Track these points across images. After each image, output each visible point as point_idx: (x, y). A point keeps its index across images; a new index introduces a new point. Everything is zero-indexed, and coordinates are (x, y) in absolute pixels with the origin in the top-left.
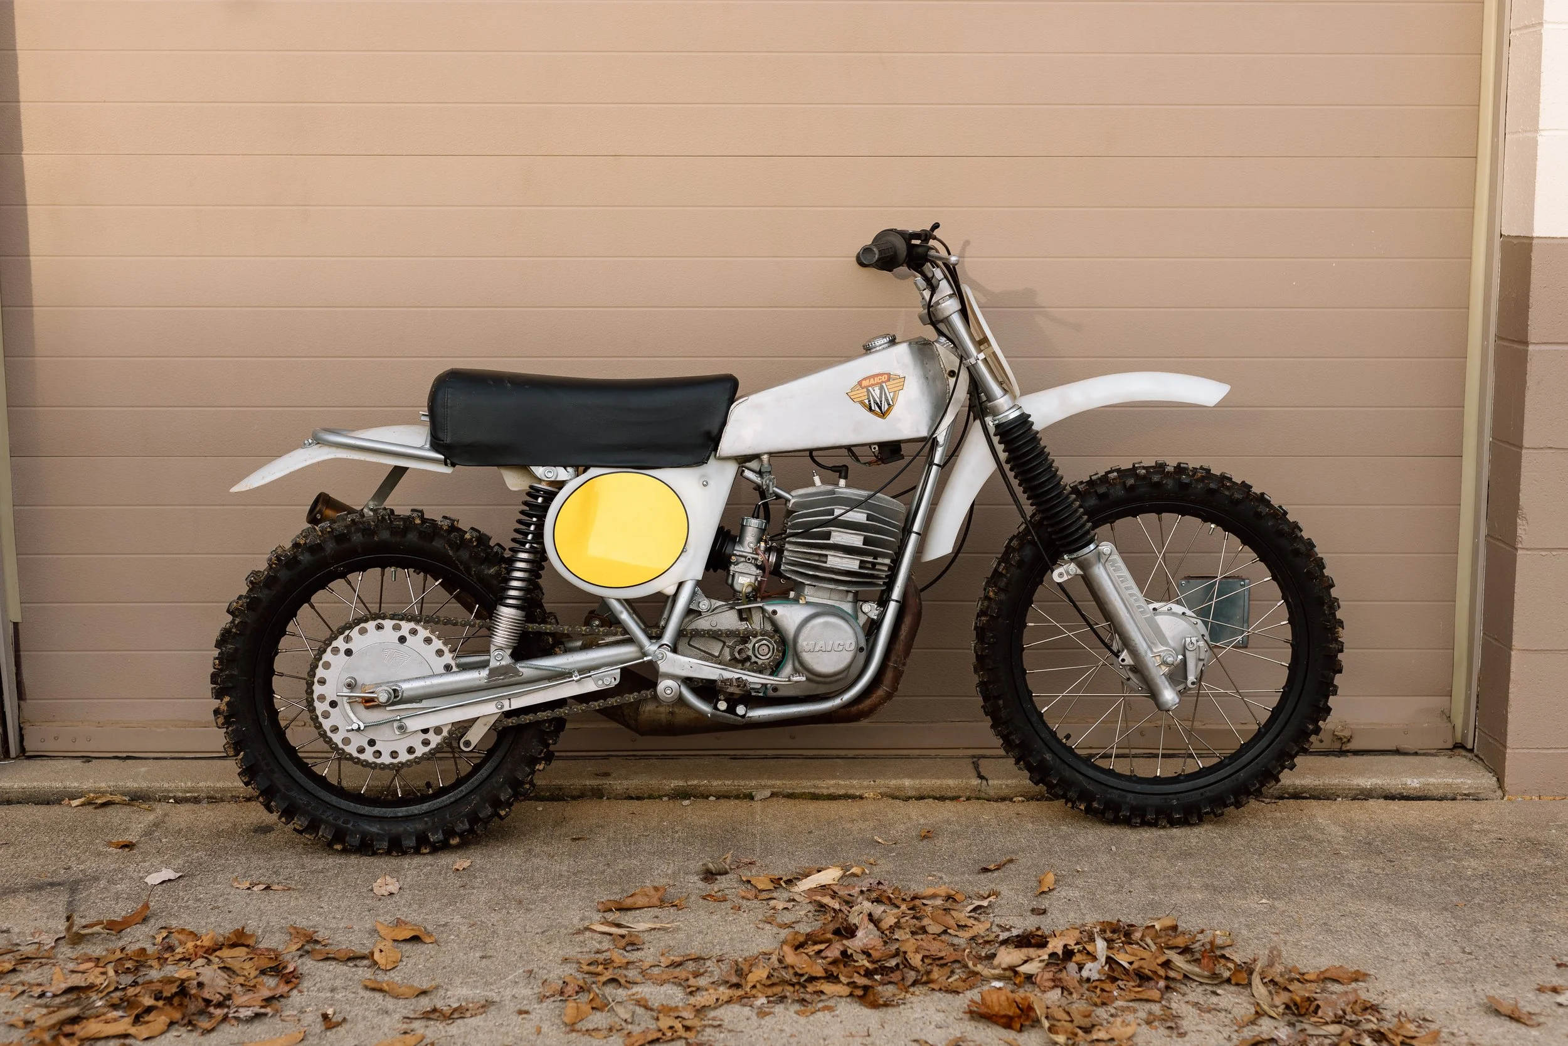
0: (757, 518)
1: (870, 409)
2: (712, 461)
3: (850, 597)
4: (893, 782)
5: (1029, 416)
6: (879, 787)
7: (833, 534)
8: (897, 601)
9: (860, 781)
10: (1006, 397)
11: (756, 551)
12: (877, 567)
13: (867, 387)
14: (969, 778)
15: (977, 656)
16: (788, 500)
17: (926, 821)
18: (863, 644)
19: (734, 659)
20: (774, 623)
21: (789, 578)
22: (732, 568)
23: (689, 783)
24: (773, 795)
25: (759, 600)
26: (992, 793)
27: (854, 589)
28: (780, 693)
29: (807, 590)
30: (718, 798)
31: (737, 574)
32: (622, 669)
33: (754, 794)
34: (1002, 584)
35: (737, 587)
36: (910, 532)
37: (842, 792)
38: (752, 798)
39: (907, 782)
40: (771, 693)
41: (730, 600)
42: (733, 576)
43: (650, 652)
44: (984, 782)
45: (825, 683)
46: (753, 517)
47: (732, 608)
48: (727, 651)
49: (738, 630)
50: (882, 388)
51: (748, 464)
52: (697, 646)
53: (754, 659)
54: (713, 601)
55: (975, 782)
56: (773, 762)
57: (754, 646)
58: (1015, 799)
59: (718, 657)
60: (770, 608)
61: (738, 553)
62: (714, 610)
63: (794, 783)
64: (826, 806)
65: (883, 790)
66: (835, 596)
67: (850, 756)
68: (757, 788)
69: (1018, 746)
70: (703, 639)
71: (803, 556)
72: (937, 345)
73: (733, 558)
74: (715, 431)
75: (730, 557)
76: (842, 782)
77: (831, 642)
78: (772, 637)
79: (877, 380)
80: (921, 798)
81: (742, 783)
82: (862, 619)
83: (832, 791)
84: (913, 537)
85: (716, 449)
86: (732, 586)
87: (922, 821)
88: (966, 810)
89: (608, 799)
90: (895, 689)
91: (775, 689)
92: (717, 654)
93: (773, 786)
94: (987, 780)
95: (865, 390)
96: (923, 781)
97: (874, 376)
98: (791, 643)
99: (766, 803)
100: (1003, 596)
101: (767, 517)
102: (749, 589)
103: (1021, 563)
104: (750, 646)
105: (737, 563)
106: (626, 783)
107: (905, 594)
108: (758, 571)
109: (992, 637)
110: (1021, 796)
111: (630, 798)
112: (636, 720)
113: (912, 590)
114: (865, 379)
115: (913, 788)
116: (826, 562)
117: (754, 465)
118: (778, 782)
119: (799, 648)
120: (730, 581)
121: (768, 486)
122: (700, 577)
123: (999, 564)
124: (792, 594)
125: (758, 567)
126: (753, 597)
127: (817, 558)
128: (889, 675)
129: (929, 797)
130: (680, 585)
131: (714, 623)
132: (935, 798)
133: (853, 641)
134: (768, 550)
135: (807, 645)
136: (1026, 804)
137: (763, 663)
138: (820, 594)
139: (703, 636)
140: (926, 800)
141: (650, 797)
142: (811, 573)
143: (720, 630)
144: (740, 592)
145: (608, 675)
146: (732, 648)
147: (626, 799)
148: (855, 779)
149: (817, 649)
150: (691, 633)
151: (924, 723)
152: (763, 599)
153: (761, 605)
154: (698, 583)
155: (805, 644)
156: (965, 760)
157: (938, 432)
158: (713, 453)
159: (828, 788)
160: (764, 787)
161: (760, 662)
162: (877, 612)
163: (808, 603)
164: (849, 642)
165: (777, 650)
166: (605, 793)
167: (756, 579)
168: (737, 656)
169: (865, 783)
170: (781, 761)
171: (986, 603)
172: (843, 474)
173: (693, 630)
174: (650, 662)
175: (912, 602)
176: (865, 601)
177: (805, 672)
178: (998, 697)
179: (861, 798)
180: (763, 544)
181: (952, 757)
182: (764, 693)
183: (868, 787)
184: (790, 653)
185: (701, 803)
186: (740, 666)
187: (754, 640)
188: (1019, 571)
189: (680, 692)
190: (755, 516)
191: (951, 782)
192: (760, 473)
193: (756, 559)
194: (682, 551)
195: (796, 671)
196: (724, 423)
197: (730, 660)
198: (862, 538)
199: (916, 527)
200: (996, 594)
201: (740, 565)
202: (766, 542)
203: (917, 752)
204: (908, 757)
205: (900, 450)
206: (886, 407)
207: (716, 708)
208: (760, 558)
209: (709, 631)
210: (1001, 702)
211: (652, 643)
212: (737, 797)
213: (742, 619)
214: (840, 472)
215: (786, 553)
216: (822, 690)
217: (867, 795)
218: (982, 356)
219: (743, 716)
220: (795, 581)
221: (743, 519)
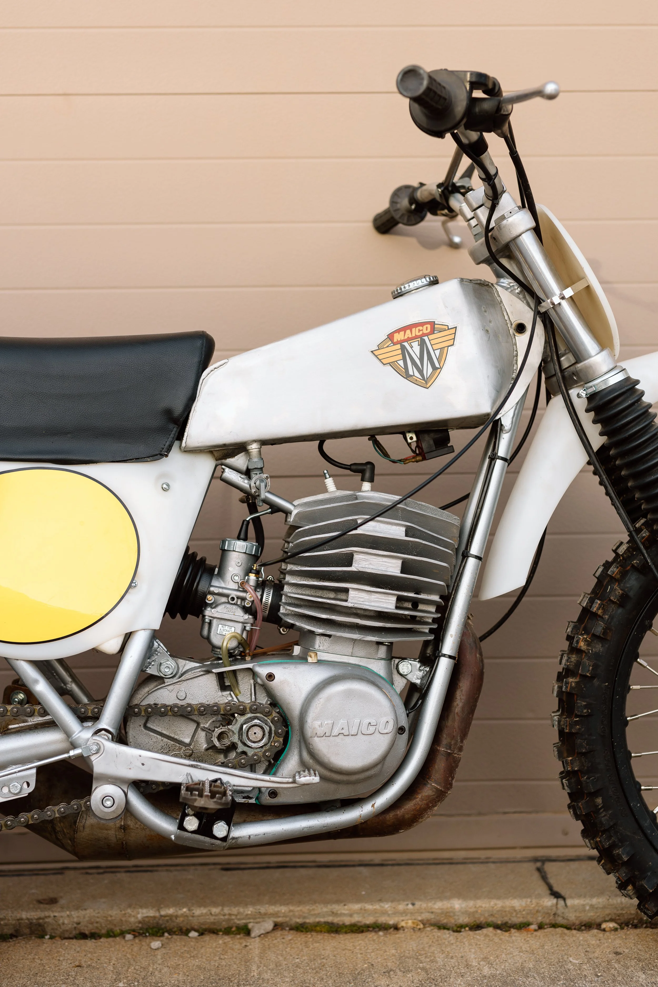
0: (245, 539)
1: (407, 376)
2: (175, 455)
3: (382, 651)
4: (438, 905)
5: (637, 382)
6: (420, 912)
7: (356, 557)
8: (450, 657)
9: (394, 904)
10: (604, 353)
11: (242, 587)
12: (421, 607)
13: (400, 342)
14: (539, 896)
15: (561, 733)
16: (287, 513)
17: (493, 971)
18: (404, 722)
19: (212, 748)
20: (269, 693)
21: (292, 626)
22: (209, 612)
23: (163, 913)
24: (277, 926)
25: (248, 658)
26: (572, 917)
27: (387, 639)
28: (281, 800)
29: (319, 642)
30: (201, 934)
31: (215, 622)
32: (40, 769)
33: (250, 926)
34: (599, 629)
35: (216, 640)
36: (466, 555)
37: (369, 920)
38: (246, 931)
39: (457, 904)
40: (266, 800)
41: (207, 660)
42: (210, 624)
43: (80, 741)
44: (561, 902)
45: (348, 783)
46: (239, 538)
47: (208, 672)
48: (202, 736)
49: (216, 705)
50: (422, 344)
51: (230, 461)
52: (159, 730)
53: (241, 748)
54: (181, 662)
55: (549, 902)
56: (277, 874)
57: (241, 728)
58: (604, 926)
59: (189, 745)
60: (263, 671)
61: (216, 590)
62: (182, 675)
63: (305, 909)
64: (350, 946)
65: (426, 916)
66: (360, 650)
67: (377, 861)
68: (253, 917)
69: (625, 864)
70: (166, 719)
71: (312, 592)
72: (499, 289)
73: (209, 597)
74: (178, 409)
75: (204, 596)
76: (369, 907)
77: (357, 721)
78: (267, 714)
79: (416, 332)
80: (477, 927)
81: (235, 910)
82: (400, 684)
83: (356, 919)
84: (471, 563)
85: (180, 436)
86: (208, 638)
87: (486, 971)
88: (543, 946)
89: (52, 938)
90: (448, 785)
91: (273, 793)
92: (187, 740)
93: (276, 915)
94: (564, 899)
95: (398, 346)
96: (479, 903)
97: (410, 327)
98: (295, 722)
99: (267, 942)
100: (598, 647)
101: (260, 539)
102: (233, 644)
103: (624, 599)
104: (234, 727)
105: (214, 605)
106: (76, 915)
107: (461, 647)
108: (247, 616)
109: (586, 707)
110: (611, 920)
111: (83, 936)
112: (73, 839)
113: (469, 641)
114: (398, 331)
115: (465, 913)
116: (346, 601)
117: (239, 461)
118: (283, 909)
119: (309, 732)
120: (205, 632)
121: (258, 489)
122: (157, 627)
123: (591, 601)
124: (297, 650)
125: (246, 610)
126: (240, 655)
127: (332, 595)
128: (440, 765)
129: (488, 925)
130: (128, 637)
131: (182, 695)
132: (497, 927)
133: (390, 718)
134: (261, 585)
135: (321, 726)
136: (621, 933)
137: (255, 754)
138: (338, 648)
139: (163, 715)
140: (485, 931)
141: (110, 934)
142: (324, 616)
143: (189, 705)
144: (220, 648)
145: (17, 779)
146: (209, 732)
147: (75, 937)
148: (387, 901)
149: (336, 732)
150: (146, 710)
151: (469, 815)
152: (254, 657)
153: (250, 666)
154: (155, 635)
155: (317, 723)
156: (525, 865)
157: (502, 412)
158: (177, 443)
159: (351, 915)
160: (264, 916)
161: (250, 752)
162: (421, 674)
163: (320, 662)
164: (384, 719)
165: (276, 733)
166: (49, 929)
167: (244, 629)
168: (217, 744)
169: (401, 907)
170: (288, 872)
171: (574, 658)
172: (367, 475)
173: (149, 706)
174: (80, 757)
175: (470, 657)
176: (403, 659)
177: (318, 767)
178: (595, 794)
179: (396, 928)
180: (252, 577)
181: (507, 861)
182: (257, 798)
183: (405, 913)
184: (294, 739)
185: (178, 942)
186: (221, 758)
187: (241, 719)
188: (620, 611)
189: (127, 802)
190: (242, 536)
191: (517, 903)
192: (248, 473)
193: (243, 599)
194: (130, 587)
195: (304, 766)
196: (192, 398)
197: (207, 749)
198: (399, 563)
199: (475, 549)
200: (589, 644)
201: (219, 609)
202: (258, 573)
203: (462, 854)
204: (451, 862)
205: (448, 439)
206: (430, 370)
207: (181, 827)
208: (248, 596)
209: (172, 707)
210: (599, 800)
211: (84, 728)
212: (228, 931)
213: (223, 687)
214: (362, 472)
215: (286, 589)
216: (344, 793)
217: (403, 924)
218: (569, 292)
219: (224, 839)
220: (300, 629)
221: (224, 542)
